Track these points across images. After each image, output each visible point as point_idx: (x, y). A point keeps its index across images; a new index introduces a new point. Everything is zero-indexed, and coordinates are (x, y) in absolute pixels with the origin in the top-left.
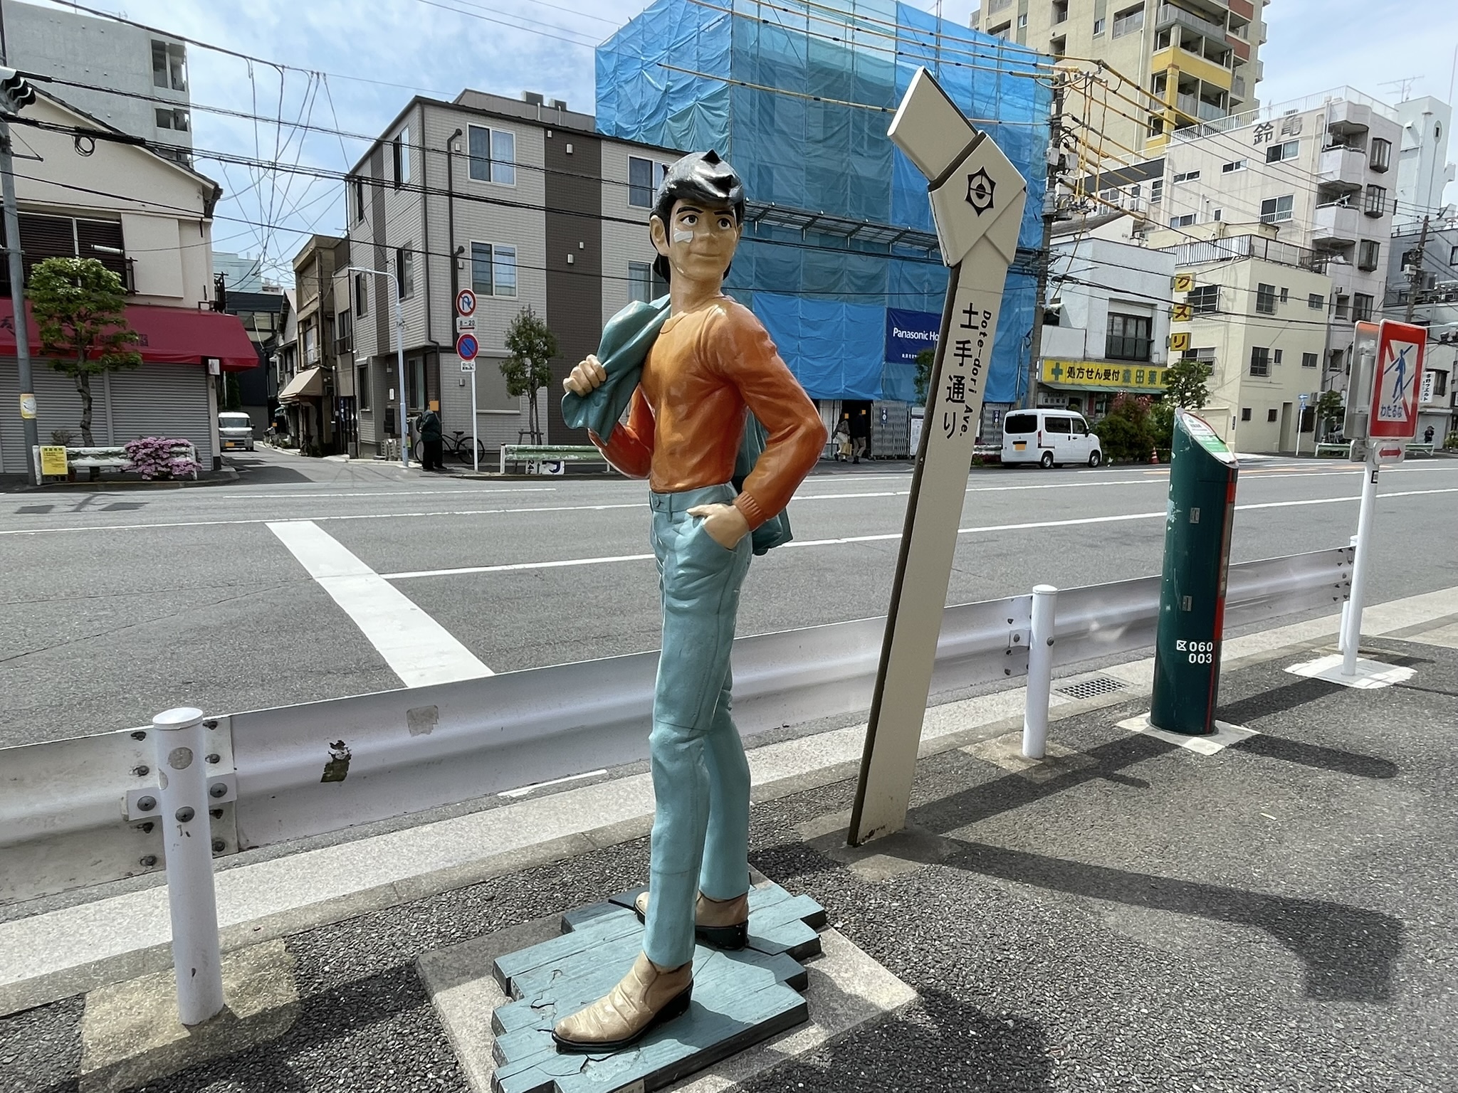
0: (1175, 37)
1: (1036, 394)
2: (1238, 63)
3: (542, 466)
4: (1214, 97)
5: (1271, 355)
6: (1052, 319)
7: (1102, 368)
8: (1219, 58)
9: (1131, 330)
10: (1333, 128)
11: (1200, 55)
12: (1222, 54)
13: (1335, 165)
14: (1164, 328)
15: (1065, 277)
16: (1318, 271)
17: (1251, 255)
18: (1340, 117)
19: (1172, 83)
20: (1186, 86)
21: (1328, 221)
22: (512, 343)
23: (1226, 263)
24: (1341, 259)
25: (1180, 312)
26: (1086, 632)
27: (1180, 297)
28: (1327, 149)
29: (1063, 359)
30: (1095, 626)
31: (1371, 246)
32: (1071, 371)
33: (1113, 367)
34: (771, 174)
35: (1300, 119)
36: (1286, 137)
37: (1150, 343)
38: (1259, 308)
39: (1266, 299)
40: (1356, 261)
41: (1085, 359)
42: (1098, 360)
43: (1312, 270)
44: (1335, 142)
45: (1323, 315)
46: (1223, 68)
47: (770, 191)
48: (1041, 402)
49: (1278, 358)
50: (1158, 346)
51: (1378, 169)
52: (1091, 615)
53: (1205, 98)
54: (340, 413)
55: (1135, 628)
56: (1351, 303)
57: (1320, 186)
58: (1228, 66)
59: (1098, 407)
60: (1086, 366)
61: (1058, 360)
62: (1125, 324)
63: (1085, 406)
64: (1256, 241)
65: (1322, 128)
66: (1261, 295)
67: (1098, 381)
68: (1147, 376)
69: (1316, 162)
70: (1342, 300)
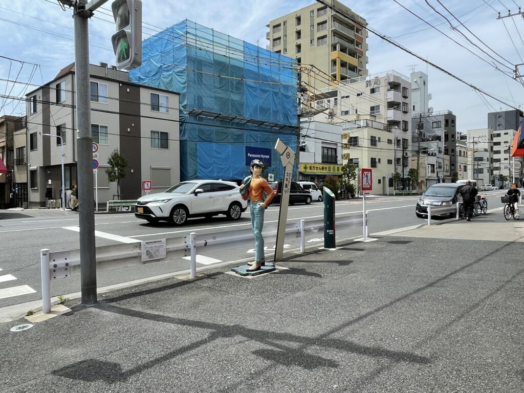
0: (338, 47)
1: (299, 176)
2: (359, 57)
3: (123, 208)
4: (353, 68)
5: (377, 160)
6: (303, 149)
7: (321, 166)
8: (353, 55)
9: (330, 153)
10: (390, 83)
11: (347, 54)
12: (354, 54)
13: (392, 96)
14: (341, 152)
15: (306, 136)
16: (390, 131)
17: (367, 126)
18: (392, 80)
19: (338, 63)
20: (343, 64)
21: (391, 114)
22: (110, 162)
23: (359, 129)
24: (396, 127)
25: (345, 146)
26: (311, 230)
27: (345, 141)
28: (389, 90)
29: (308, 163)
30: (312, 229)
31: (406, 123)
32: (310, 167)
33: (325, 166)
34: (202, 99)
35: (380, 80)
36: (376, 86)
37: (336, 157)
38: (372, 144)
39: (373, 141)
40: (401, 128)
41: (315, 163)
42: (319, 164)
43: (387, 131)
44: (391, 88)
45: (392, 146)
46: (355, 59)
47: (202, 105)
48: (301, 179)
49: (379, 162)
50: (339, 158)
51: (405, 97)
52: (312, 226)
53: (350, 69)
54: (15, 190)
55: (320, 229)
56: (401, 142)
57: (388, 102)
58: (356, 58)
59: (321, 180)
60: (316, 166)
61: (306, 164)
62: (328, 150)
63: (316, 180)
64: (369, 122)
65: (387, 83)
66: (372, 141)
67: (320, 171)
68: (336, 169)
69: (386, 95)
70: (398, 141)
